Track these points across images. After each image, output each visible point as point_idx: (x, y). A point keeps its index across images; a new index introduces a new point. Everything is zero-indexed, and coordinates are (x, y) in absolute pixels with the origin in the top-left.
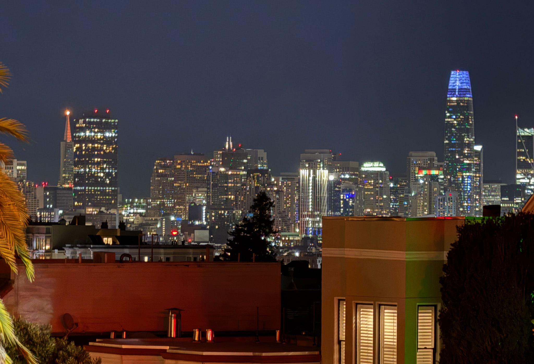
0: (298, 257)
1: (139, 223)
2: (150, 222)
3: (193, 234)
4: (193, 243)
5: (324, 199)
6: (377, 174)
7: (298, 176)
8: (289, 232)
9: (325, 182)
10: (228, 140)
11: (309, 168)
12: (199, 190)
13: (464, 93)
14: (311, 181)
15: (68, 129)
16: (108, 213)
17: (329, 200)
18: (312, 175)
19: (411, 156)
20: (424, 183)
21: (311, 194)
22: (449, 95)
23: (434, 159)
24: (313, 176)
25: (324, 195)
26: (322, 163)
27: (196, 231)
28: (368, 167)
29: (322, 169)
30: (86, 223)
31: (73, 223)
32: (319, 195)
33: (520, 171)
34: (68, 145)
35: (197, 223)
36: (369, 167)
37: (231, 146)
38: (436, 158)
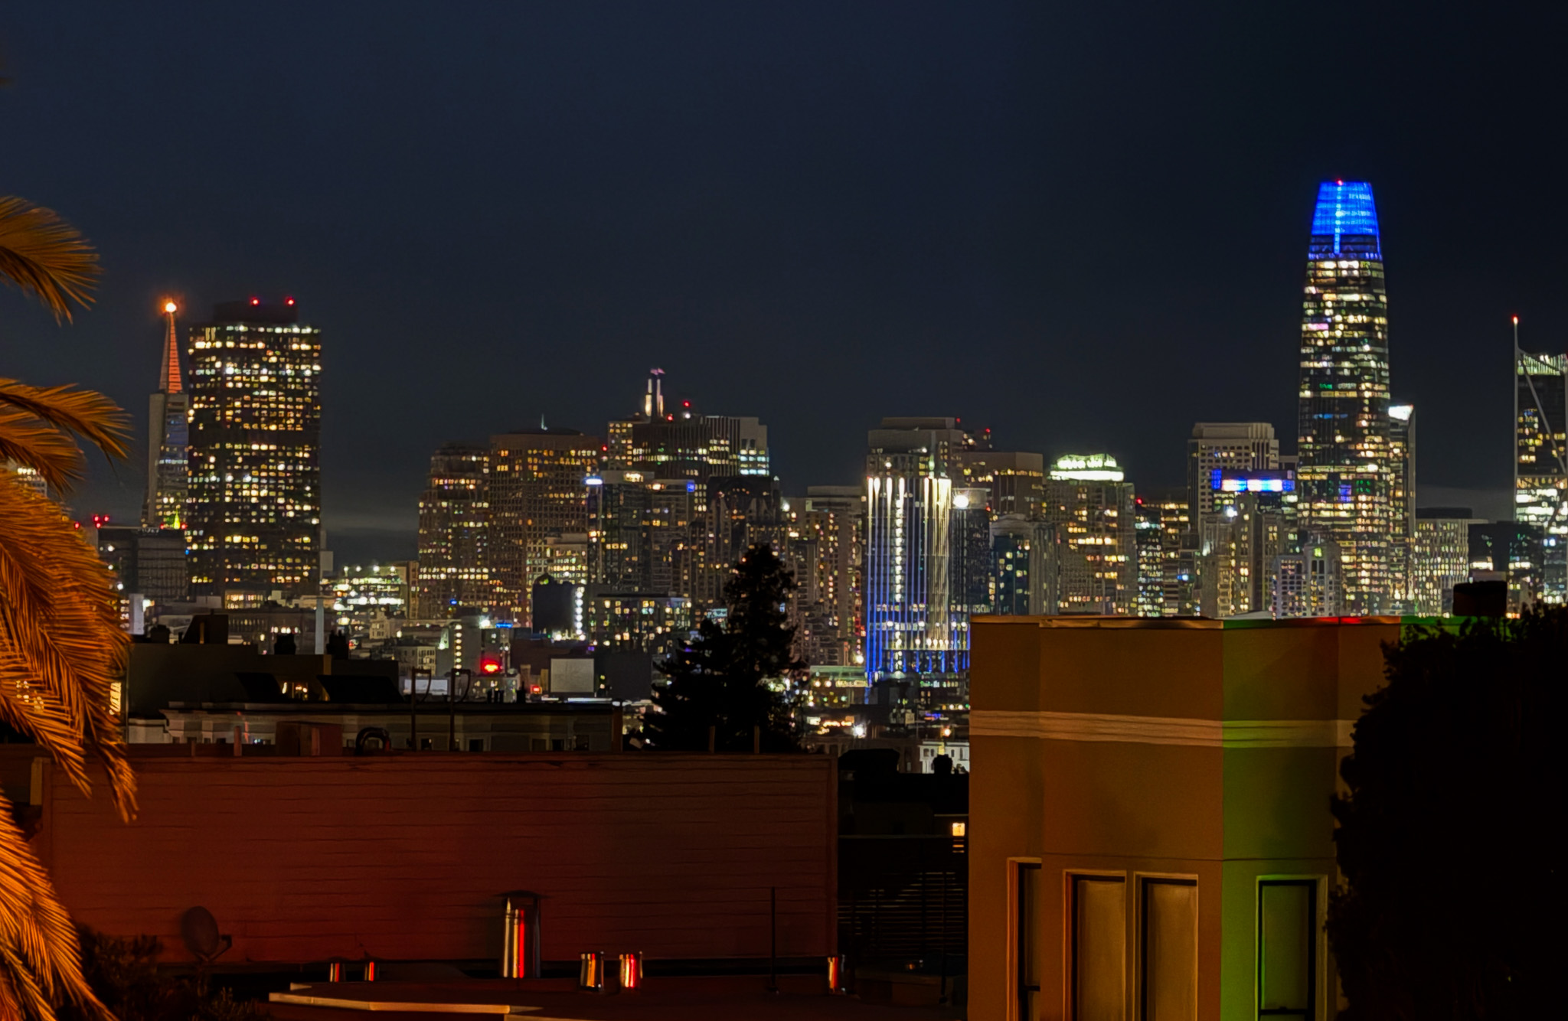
0: (862, 739)
1: (384, 637)
2: (415, 635)
3: (547, 671)
4: (544, 699)
5: (940, 566)
6: (1099, 490)
7: (859, 497)
8: (835, 664)
9: (944, 515)
10: (650, 390)
11: (895, 473)
12: (563, 540)
13: (1358, 247)
14: (900, 512)
15: (171, 356)
16: (292, 607)
17: (956, 567)
18: (902, 494)
19: (1201, 437)
20: (1239, 519)
21: (899, 550)
22: (1312, 253)
23: (1268, 445)
24: (906, 496)
25: (940, 555)
26: (932, 457)
27: (554, 661)
28: (1071, 468)
29: (931, 475)
30: (230, 636)
31: (190, 637)
32: (925, 555)
33: (1528, 483)
34: (174, 404)
35: (558, 637)
36: (1074, 470)
37: (661, 408)
38: (1275, 443)
